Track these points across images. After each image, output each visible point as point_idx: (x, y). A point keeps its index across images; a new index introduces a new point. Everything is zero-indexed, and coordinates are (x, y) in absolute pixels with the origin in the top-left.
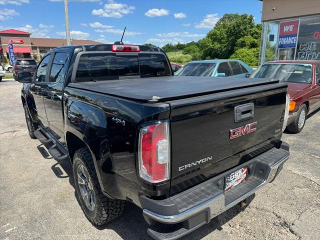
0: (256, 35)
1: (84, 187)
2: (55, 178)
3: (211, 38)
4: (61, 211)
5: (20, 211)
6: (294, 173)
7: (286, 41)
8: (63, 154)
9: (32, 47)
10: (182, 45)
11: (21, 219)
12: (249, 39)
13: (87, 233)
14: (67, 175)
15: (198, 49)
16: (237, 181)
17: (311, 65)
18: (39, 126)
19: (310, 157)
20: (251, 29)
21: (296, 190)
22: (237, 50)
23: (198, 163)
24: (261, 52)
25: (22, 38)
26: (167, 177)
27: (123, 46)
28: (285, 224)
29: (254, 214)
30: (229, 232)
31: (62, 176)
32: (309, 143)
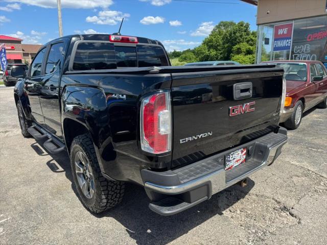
0: (252, 42)
1: (82, 176)
2: (51, 173)
3: (207, 45)
4: (57, 202)
5: (15, 203)
6: (292, 164)
7: (281, 44)
8: (59, 147)
9: (24, 54)
10: (178, 53)
11: (16, 210)
12: (244, 46)
13: (85, 221)
14: (63, 170)
15: (194, 57)
16: (237, 161)
17: (306, 64)
18: (33, 124)
19: (307, 150)
20: (247, 36)
21: (295, 179)
22: (234, 57)
23: (198, 137)
24: (257, 58)
25: (13, 45)
26: (168, 148)
27: (121, 37)
28: (285, 209)
29: (254, 201)
30: (230, 217)
31: (57, 170)
32: (306, 138)
